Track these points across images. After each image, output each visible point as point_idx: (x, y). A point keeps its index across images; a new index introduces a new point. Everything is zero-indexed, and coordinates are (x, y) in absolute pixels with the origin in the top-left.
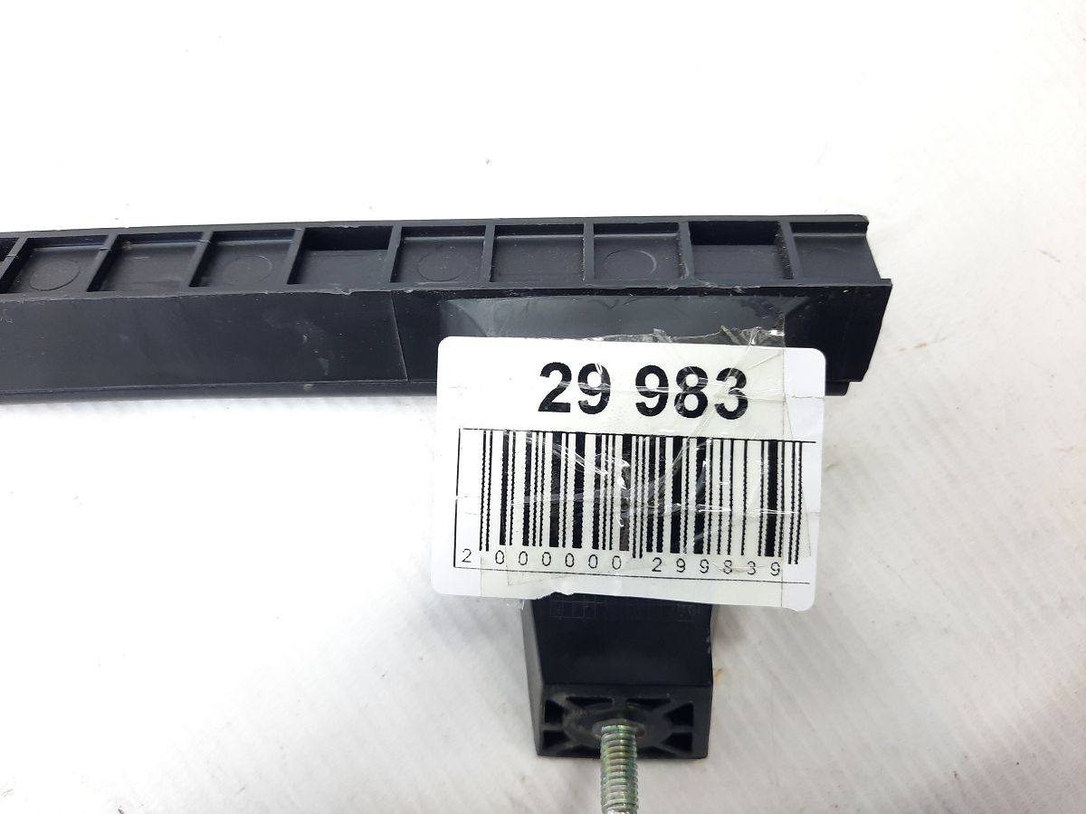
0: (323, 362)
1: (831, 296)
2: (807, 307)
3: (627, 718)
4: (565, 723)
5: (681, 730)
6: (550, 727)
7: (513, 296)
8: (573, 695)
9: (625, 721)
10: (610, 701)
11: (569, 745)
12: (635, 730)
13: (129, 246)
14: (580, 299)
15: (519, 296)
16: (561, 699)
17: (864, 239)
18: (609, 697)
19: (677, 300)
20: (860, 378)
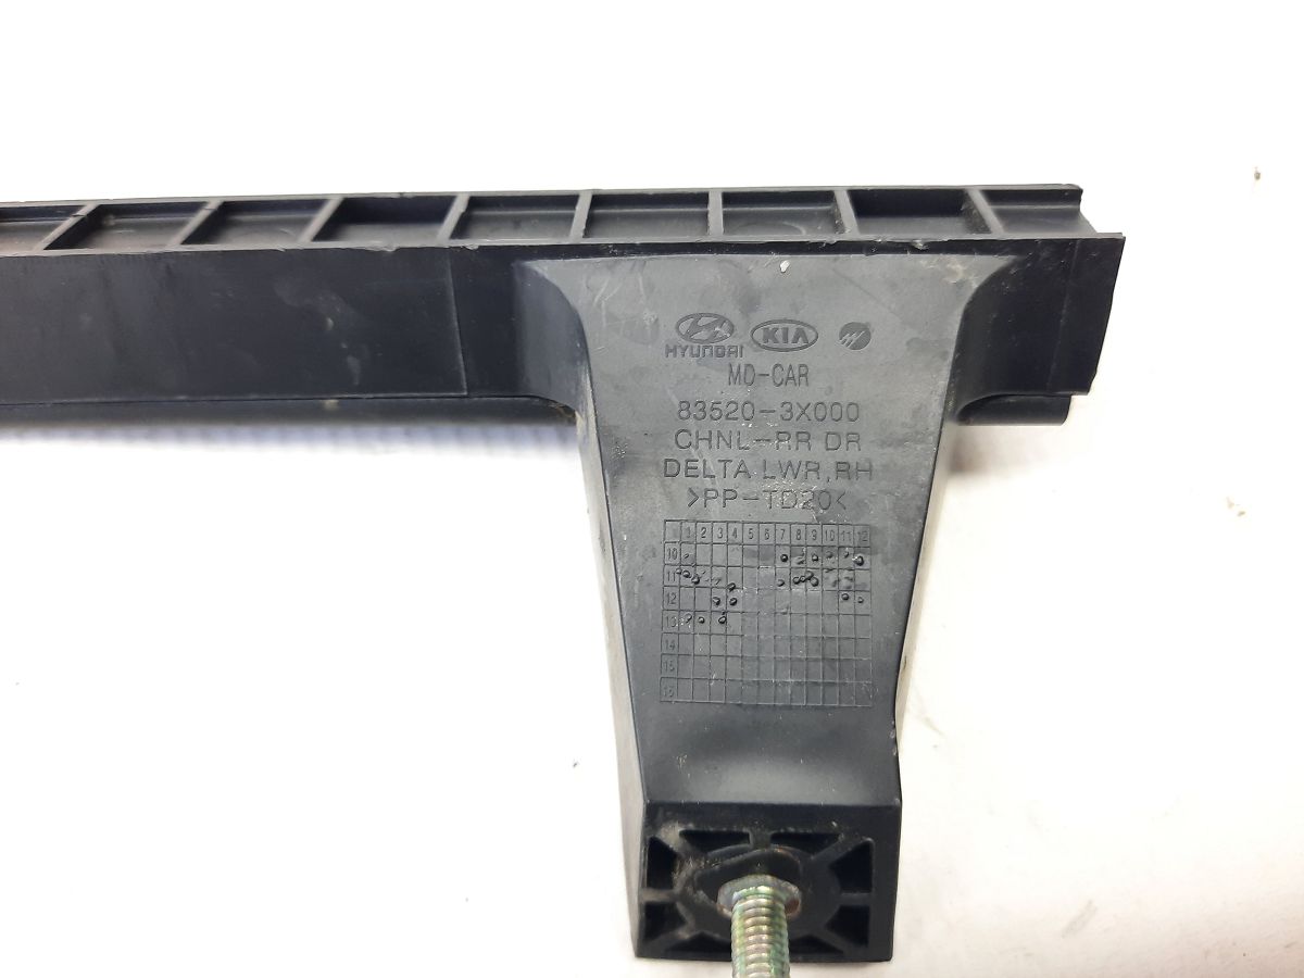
0: (353, 363)
1: (1044, 254)
2: (1013, 271)
3: (771, 875)
4: (677, 889)
5: (855, 898)
6: (654, 896)
7: (614, 255)
8: (691, 826)
9: (769, 878)
10: (748, 835)
11: (684, 934)
12: (784, 897)
13: (112, 221)
14: (704, 259)
15: (622, 255)
16: (672, 835)
17: (1077, 212)
18: (745, 830)
19: (835, 259)
20: (1085, 387)
